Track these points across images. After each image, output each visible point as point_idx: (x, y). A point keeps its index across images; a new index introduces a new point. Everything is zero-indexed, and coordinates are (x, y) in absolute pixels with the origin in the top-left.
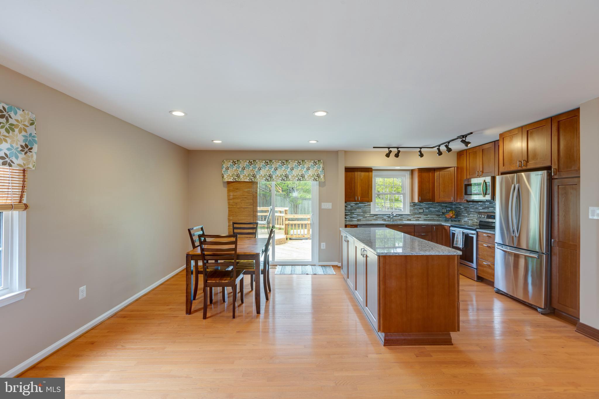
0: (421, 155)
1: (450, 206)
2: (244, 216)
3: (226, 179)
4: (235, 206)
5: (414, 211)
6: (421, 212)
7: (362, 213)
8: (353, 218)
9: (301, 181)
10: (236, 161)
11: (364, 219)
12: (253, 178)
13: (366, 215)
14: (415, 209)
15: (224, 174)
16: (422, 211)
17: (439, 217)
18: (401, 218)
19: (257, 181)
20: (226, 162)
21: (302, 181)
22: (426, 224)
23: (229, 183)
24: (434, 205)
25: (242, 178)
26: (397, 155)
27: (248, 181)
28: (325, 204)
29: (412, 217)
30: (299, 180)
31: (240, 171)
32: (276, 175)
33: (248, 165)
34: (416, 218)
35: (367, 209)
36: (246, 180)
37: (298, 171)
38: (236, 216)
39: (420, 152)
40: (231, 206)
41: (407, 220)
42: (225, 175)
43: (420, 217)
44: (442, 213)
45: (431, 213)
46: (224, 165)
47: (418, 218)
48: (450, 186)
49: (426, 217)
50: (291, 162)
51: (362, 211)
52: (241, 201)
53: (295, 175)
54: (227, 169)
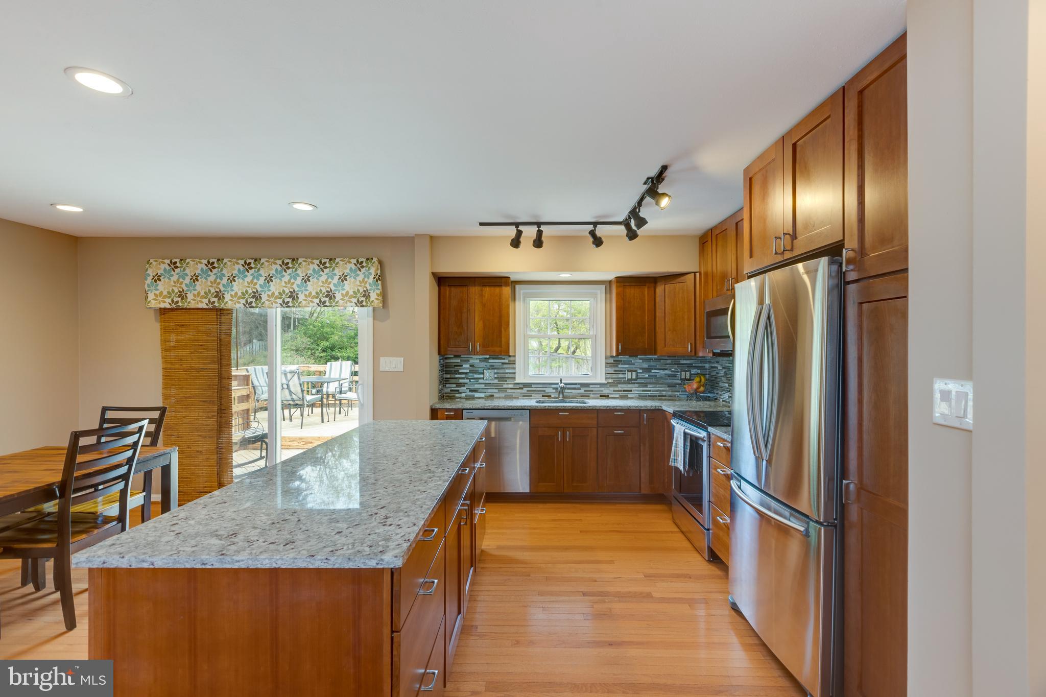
0: (598, 242)
1: (700, 365)
2: (198, 389)
3: (153, 302)
4: (177, 366)
5: (614, 376)
6: (632, 379)
7: (496, 381)
8: (475, 390)
9: (326, 306)
10: (178, 260)
11: (502, 395)
12: (216, 300)
13: (505, 386)
14: (619, 372)
15: (148, 290)
16: (634, 377)
17: (674, 389)
18: (585, 391)
19: (225, 308)
20: (154, 263)
21: (330, 306)
22: (626, 408)
23: (163, 311)
24: (662, 361)
25: (192, 302)
26: (538, 243)
27: (205, 306)
28: (388, 359)
29: (612, 389)
30: (322, 304)
31: (186, 285)
32: (270, 293)
33: (205, 269)
34: (621, 391)
35: (507, 371)
36: (200, 306)
37: (321, 284)
38: (181, 388)
39: (592, 233)
40: (169, 366)
41: (599, 395)
42: (149, 292)
43: (631, 391)
44: (682, 379)
45: (657, 381)
46: (150, 272)
47: (624, 391)
48: (686, 317)
49: (643, 391)
50: (304, 263)
51: (496, 376)
52: (192, 353)
53: (314, 293)
54: (157, 279)
